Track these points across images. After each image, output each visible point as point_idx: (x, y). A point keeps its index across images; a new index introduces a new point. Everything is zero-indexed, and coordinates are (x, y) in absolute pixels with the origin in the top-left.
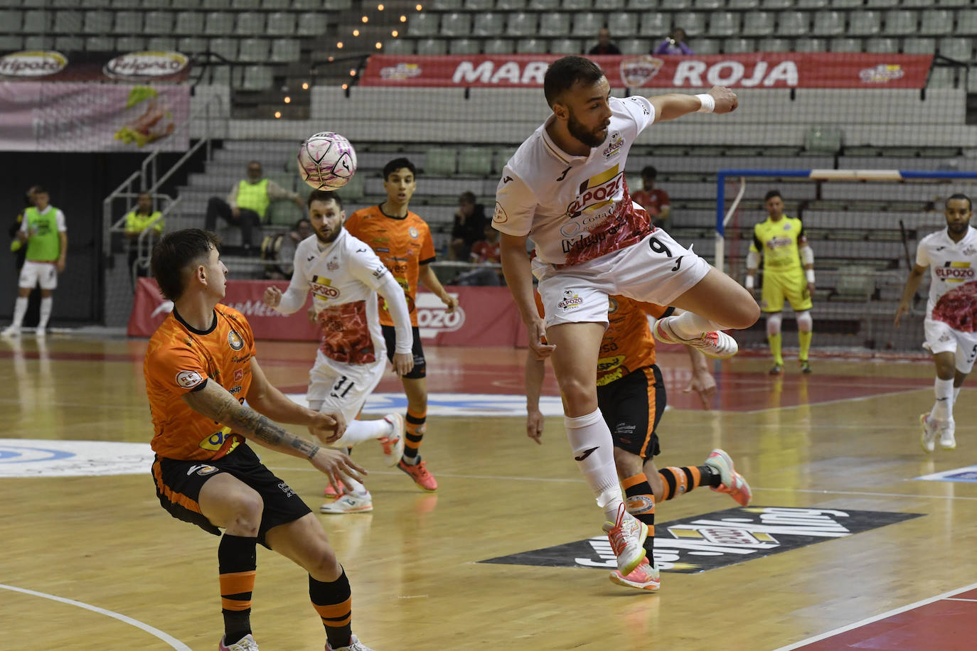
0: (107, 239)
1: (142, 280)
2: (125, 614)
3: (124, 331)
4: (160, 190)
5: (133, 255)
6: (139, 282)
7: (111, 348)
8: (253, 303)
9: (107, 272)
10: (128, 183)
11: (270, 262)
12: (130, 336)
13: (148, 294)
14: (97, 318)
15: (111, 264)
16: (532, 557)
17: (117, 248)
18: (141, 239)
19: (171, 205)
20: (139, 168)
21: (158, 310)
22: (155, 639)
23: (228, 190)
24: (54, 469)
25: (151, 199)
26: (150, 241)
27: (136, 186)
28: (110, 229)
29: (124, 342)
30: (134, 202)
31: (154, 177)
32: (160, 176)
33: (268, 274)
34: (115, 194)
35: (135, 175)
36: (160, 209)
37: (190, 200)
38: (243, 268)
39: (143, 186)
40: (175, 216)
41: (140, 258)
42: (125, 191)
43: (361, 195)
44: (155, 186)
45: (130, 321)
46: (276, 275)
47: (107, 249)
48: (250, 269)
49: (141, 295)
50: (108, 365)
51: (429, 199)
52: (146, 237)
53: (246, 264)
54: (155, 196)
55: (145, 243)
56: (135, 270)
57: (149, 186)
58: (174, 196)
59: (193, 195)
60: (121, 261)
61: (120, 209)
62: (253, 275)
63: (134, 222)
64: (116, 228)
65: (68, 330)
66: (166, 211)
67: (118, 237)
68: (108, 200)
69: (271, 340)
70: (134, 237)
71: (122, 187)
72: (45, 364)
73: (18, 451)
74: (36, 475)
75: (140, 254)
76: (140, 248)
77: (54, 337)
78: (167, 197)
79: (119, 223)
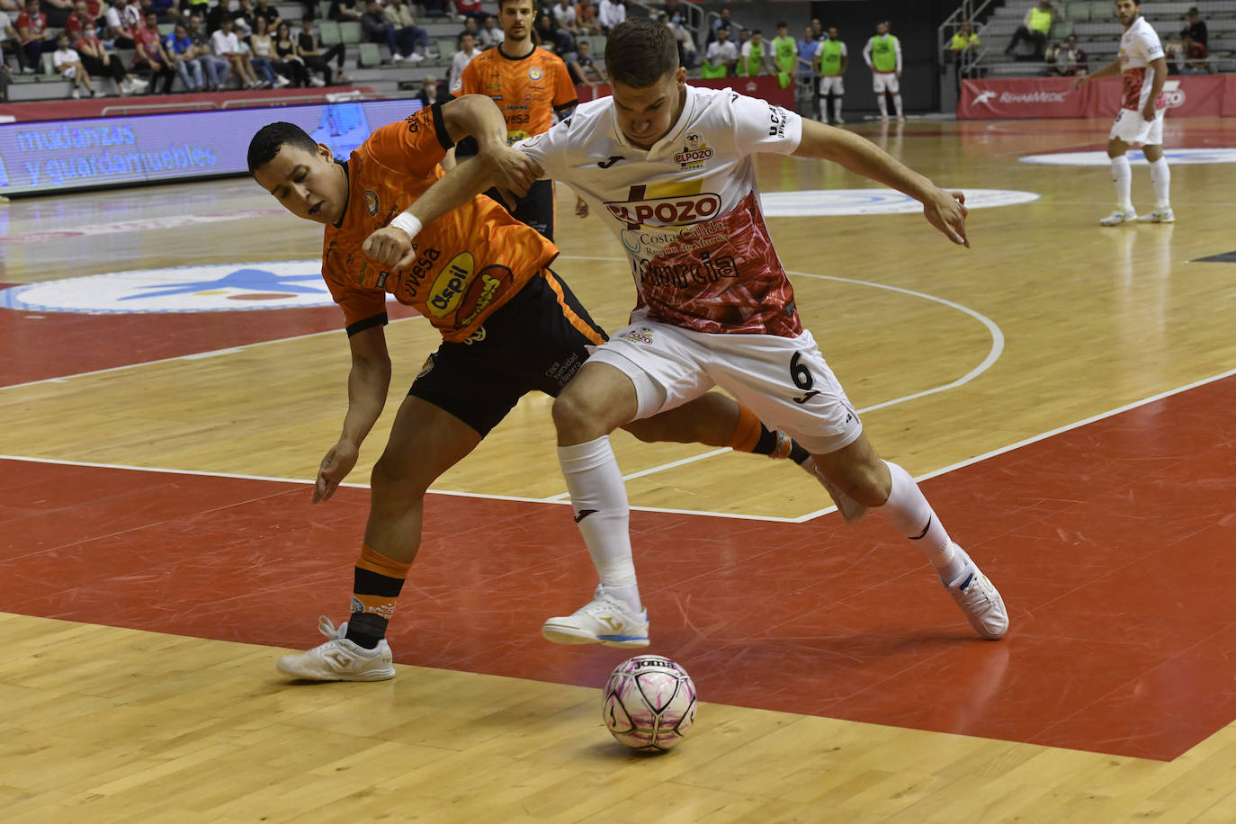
0: (941, 55)
1: (965, 81)
2: (951, 300)
3: (953, 116)
4: (976, 20)
5: (958, 64)
6: (964, 83)
7: (947, 127)
8: (1040, 93)
9: (942, 77)
10: (954, 16)
11: (1051, 65)
12: (958, 119)
13: (969, 90)
14: (936, 108)
15: (944, 71)
16: (1228, 257)
17: (948, 61)
18: (964, 52)
19: (983, 29)
20: (961, 5)
21: (976, 101)
22: (970, 317)
23: (1022, 17)
24: (907, 207)
25: (969, 25)
26: (970, 54)
27: (959, 18)
28: (942, 48)
29: (954, 123)
30: (959, 28)
31: (971, 11)
32: (975, 10)
33: (1050, 73)
34: (946, 24)
35: (958, 11)
36: (976, 31)
37: (995, 25)
38: (1032, 70)
39: (964, 17)
40: (986, 36)
41: (963, 66)
42: (952, 21)
43: (1112, 16)
44: (972, 17)
45: (957, 109)
46: (1055, 74)
47: (941, 61)
48: (1037, 70)
49: (964, 91)
50: (944, 139)
51: (1159, 17)
52: (967, 51)
53: (1035, 67)
54: (973, 23)
55: (966, 55)
56: (960, 75)
57: (968, 17)
58: (985, 23)
59: (997, 21)
60: (951, 68)
61: (949, 34)
62: (1040, 74)
63: (958, 42)
64: (946, 47)
65: (917, 117)
66: (980, 33)
67: (948, 53)
68: (941, 28)
69: (1052, 118)
70: (959, 53)
71: (950, 19)
72: (899, 139)
73: (884, 197)
74: (894, 212)
75: (963, 62)
76: (963, 58)
77: (909, 122)
78: (979, 24)
79: (948, 44)
